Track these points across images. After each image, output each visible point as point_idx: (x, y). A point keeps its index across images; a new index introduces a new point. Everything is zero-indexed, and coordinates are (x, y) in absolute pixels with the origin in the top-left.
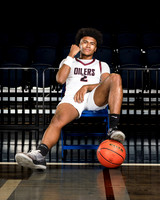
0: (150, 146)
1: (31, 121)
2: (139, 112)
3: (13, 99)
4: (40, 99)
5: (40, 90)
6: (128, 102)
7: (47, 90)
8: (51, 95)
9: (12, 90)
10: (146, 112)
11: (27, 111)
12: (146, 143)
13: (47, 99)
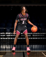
0: (34, 46)
1: (6, 41)
2: (32, 38)
3: (1, 35)
4: (8, 35)
5: (8, 33)
6: (29, 36)
7: (10, 33)
8: (11, 34)
9: (1, 33)
10: (33, 38)
11: (5, 38)
12: (33, 46)
13: (10, 35)
